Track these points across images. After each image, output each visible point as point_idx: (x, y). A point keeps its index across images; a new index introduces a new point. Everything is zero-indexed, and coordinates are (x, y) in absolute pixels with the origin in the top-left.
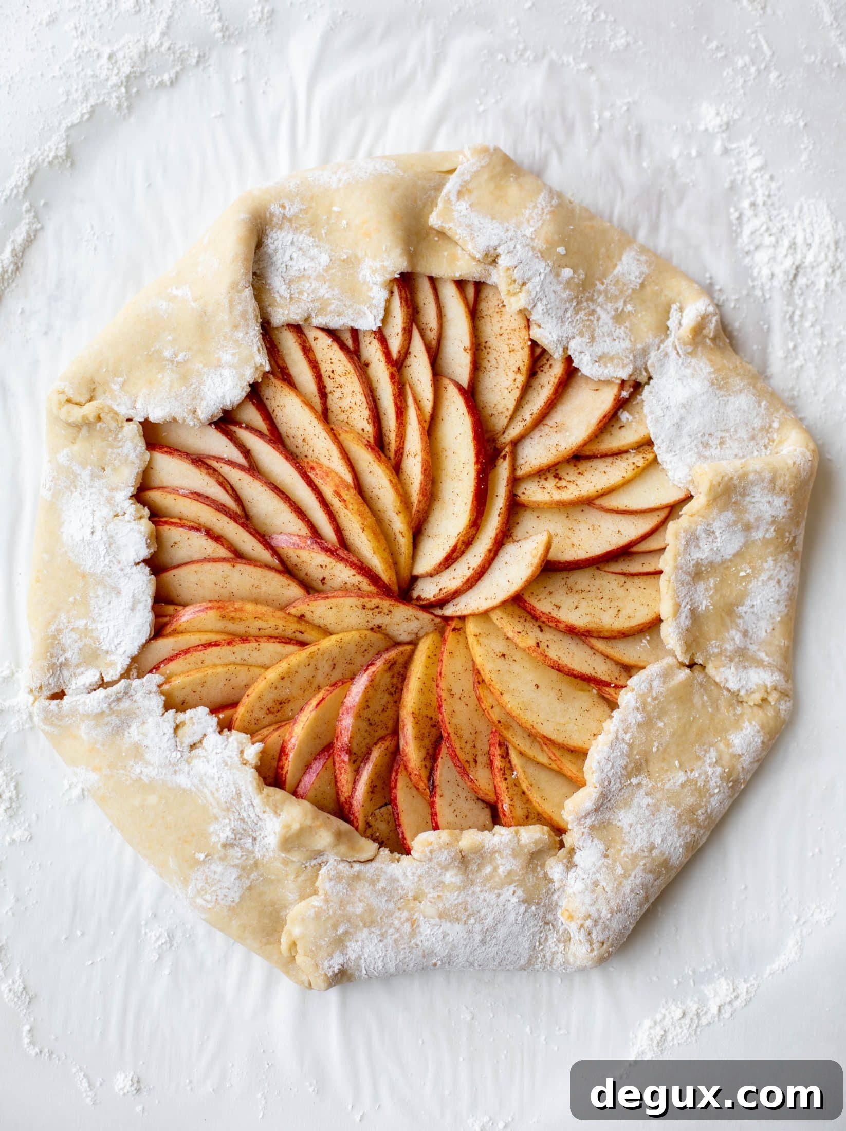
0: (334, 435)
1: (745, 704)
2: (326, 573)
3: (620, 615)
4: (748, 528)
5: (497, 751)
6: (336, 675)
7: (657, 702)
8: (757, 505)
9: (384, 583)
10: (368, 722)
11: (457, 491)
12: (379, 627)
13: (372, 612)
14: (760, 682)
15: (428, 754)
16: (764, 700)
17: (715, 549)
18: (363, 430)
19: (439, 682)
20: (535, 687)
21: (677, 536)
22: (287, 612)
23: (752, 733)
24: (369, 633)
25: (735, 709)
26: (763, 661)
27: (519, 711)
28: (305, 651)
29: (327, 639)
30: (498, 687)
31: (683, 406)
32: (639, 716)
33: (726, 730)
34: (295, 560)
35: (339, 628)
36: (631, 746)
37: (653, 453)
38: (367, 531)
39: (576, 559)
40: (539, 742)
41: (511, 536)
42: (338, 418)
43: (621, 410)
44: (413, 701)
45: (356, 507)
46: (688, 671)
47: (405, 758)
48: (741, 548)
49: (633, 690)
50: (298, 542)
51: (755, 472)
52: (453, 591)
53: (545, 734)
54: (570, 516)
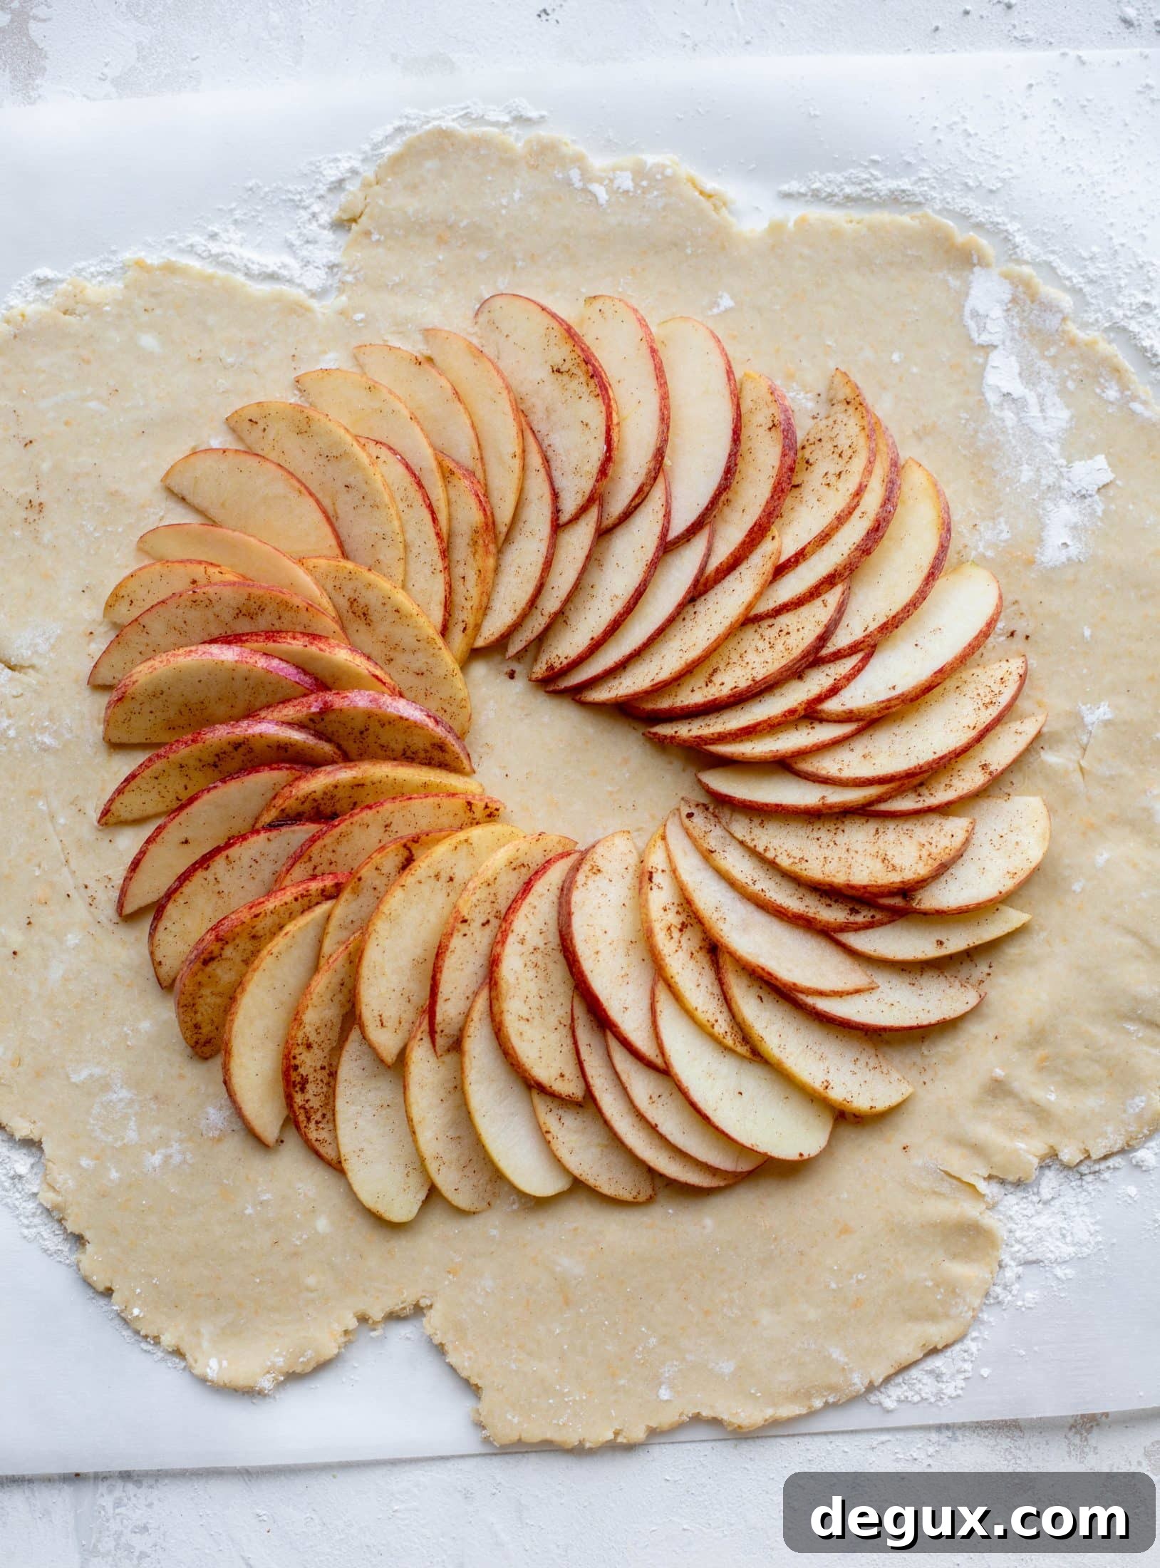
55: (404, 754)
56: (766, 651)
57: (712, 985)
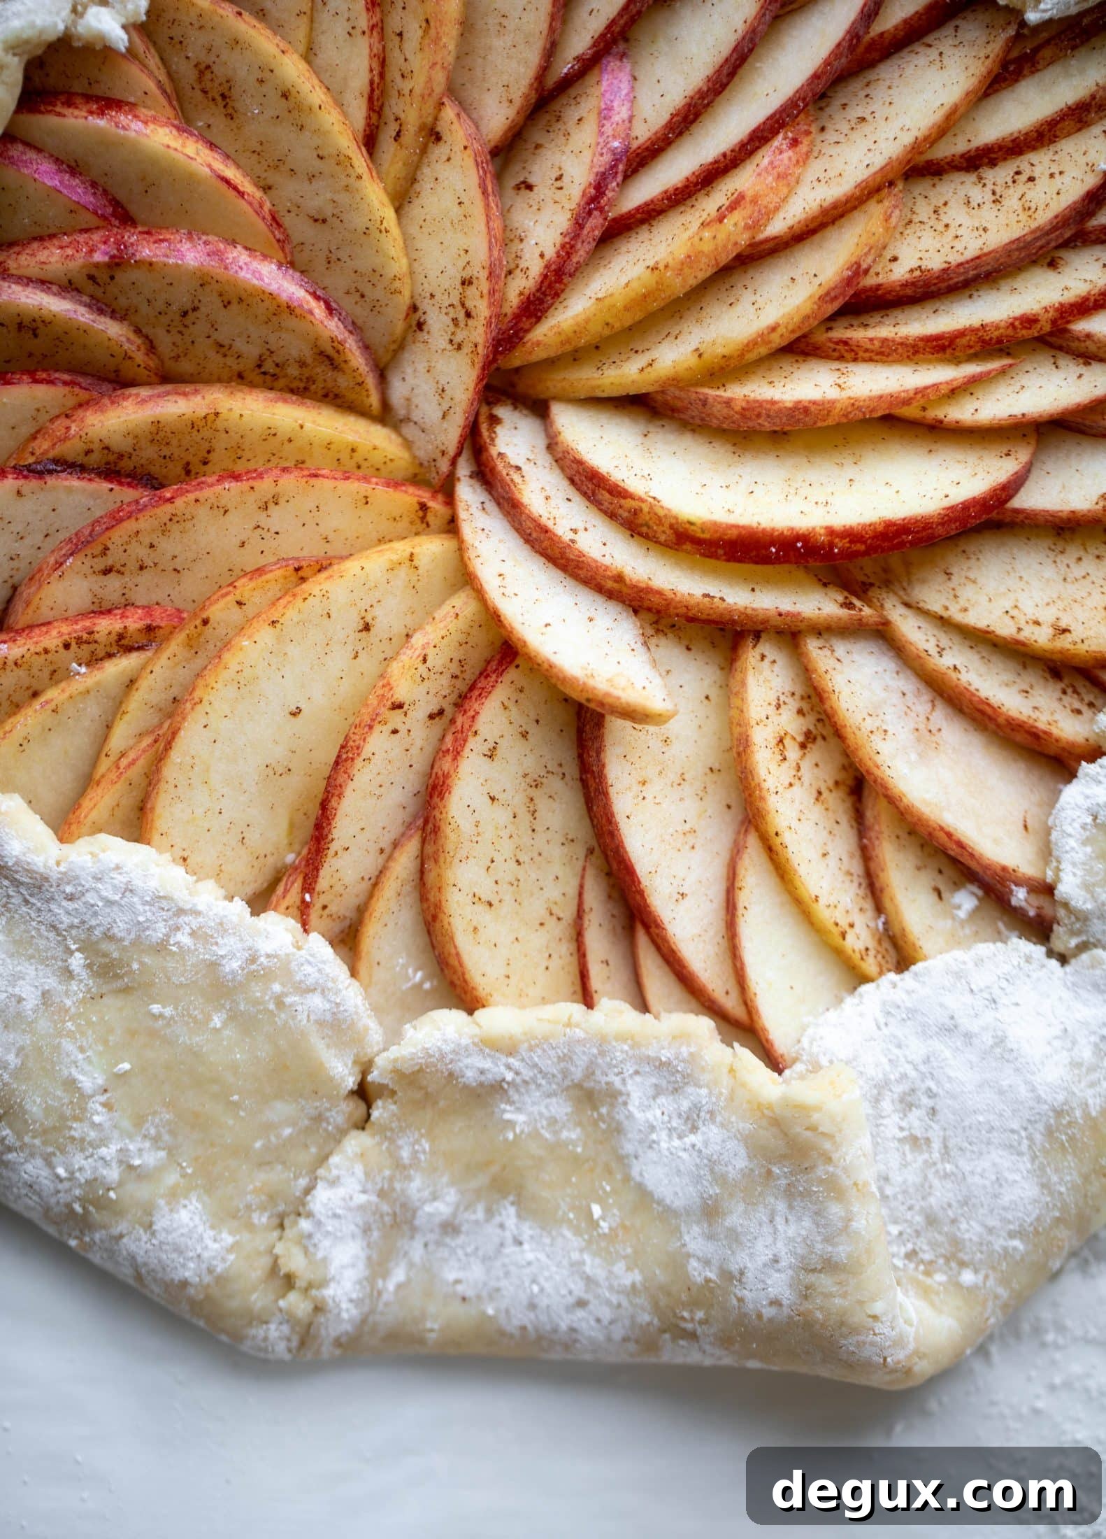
0: (878, 190)
1: (276, 1234)
2: (544, 190)
3: (480, 908)
4: (710, 1211)
5: (134, 623)
6: (299, 228)
7: (272, 1006)
8: (767, 1229)
9: (527, 331)
10: (188, 306)
11: (759, 490)
12: (420, 326)
13: (457, 303)
14: (333, 1270)
15: (121, 456)
16: (289, 1282)
17: (654, 1136)
18: (895, 259)
19: (296, 473)
20: (293, 708)
21: (680, 1037)
22: (445, 100)
23: (206, 1255)
24: (404, 300)
25: (263, 1208)
26: (385, 1275)
27: (234, 666)
28: (354, 146)
29: (386, 200)
30: (291, 614)
31: (1000, 1041)
32: (235, 965)
33: (210, 1187)
34: (572, 114)
35: (413, 230)
36: (161, 948)
37: (881, 973)
38: (650, 279)
39: (612, 791)
40: (160, 725)
41: (658, 631)
42: (920, 201)
43: (980, 893)
44: (246, 413)
45: (707, 247)
46: (351, 1082)
47: (106, 401)
48: (659, 1202)
49: (299, 948)
50: (616, 118)
51: (848, 1220)
52: (518, 496)
53: (182, 733)
54: (714, 777)
55: (259, 366)
56: (985, 207)
57: (852, 856)
